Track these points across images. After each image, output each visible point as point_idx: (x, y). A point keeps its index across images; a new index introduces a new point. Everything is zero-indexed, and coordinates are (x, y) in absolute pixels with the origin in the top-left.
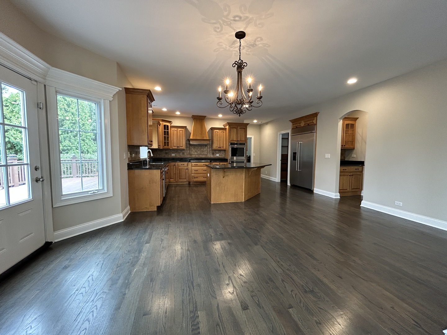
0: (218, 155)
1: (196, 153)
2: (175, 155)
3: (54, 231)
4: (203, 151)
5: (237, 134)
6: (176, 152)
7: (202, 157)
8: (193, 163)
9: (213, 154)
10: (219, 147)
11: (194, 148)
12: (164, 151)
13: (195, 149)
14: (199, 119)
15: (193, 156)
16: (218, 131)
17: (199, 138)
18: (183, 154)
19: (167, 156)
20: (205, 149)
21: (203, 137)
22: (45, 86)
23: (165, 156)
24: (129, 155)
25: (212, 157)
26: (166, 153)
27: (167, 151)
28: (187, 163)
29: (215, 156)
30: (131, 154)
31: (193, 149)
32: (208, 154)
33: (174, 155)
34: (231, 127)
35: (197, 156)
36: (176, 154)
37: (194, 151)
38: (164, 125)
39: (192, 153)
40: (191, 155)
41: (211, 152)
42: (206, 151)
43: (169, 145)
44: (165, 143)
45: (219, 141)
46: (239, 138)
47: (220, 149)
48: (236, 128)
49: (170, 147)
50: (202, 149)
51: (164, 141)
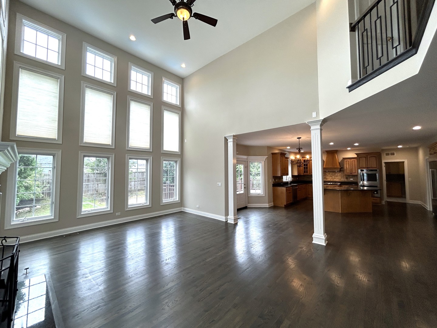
0: (352, 179)
1: (331, 178)
5: (367, 161)
7: (336, 180)
9: (347, 178)
10: (350, 173)
13: (331, 174)
14: (332, 153)
15: (329, 180)
16: (349, 160)
20: (339, 175)
21: (334, 166)
22: (248, 161)
24: (273, 180)
25: (347, 181)
27: (308, 176)
29: (349, 180)
30: (275, 180)
31: (328, 175)
32: (342, 178)
39: (328, 177)
41: (344, 176)
43: (308, 172)
44: (305, 171)
45: (350, 168)
46: (369, 165)
47: (352, 174)
48: (365, 157)
49: (308, 173)
50: (336, 175)
51: (303, 170)
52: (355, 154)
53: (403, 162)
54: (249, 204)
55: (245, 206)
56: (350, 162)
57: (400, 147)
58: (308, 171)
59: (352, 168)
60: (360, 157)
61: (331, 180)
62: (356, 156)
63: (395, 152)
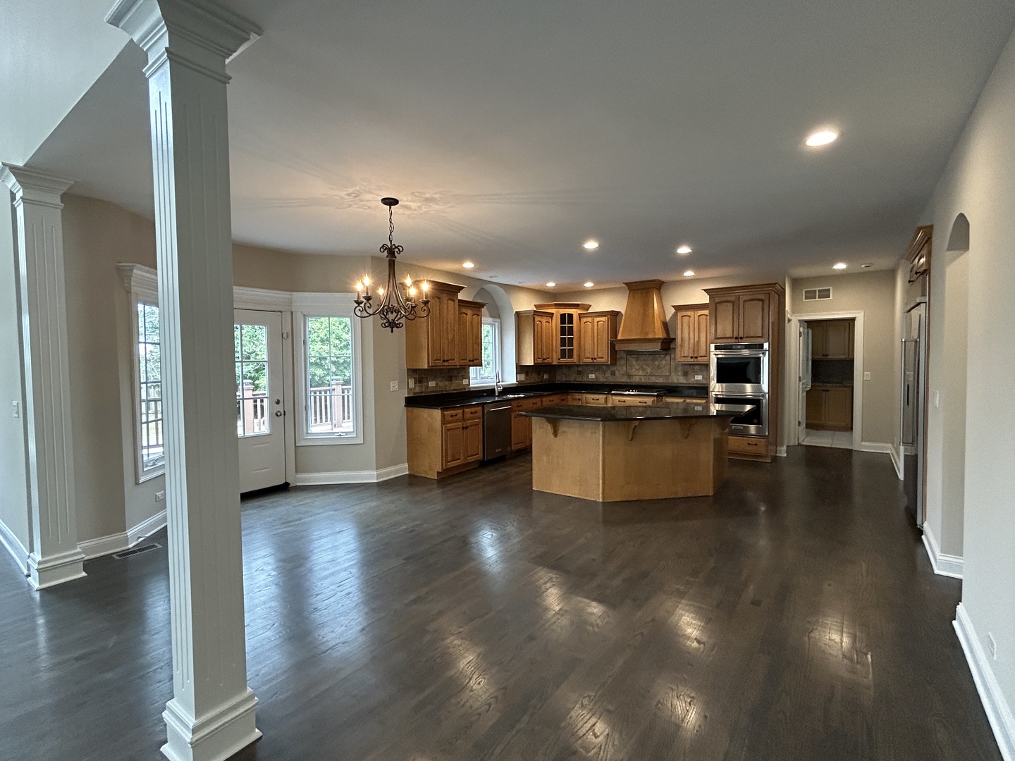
0: (698, 377)
1: (641, 373)
2: (596, 377)
3: (297, 472)
4: (658, 367)
5: (736, 316)
6: (597, 370)
7: (657, 381)
8: (614, 398)
9: (686, 374)
10: (692, 357)
11: (637, 360)
12: (575, 368)
13: (639, 362)
14: (643, 290)
15: (636, 380)
16: (689, 313)
17: (636, 337)
18: (613, 373)
19: (580, 379)
20: (664, 362)
21: (647, 334)
22: (292, 312)
23: (577, 380)
24: (412, 383)
25: (684, 381)
26: (579, 373)
27: (580, 369)
28: (605, 396)
29: (692, 380)
30: (420, 383)
31: (634, 363)
32: (673, 374)
33: (593, 376)
34: (717, 300)
35: (644, 380)
36: (597, 373)
37: (637, 367)
38: (562, 315)
39: (633, 371)
40: (629, 376)
41: (680, 368)
42: (667, 367)
43: (575, 356)
44: (563, 352)
45: (692, 341)
46: (741, 329)
47: (696, 361)
48: (733, 302)
49: (575, 360)
50: (657, 363)
51: (559, 348)
52: (704, 290)
53: (853, 320)
54: (300, 476)
55: (282, 482)
56: (692, 319)
57: (840, 266)
58: (575, 353)
59: (698, 342)
60: (718, 303)
61: (643, 380)
62: (705, 299)
63: (831, 288)
